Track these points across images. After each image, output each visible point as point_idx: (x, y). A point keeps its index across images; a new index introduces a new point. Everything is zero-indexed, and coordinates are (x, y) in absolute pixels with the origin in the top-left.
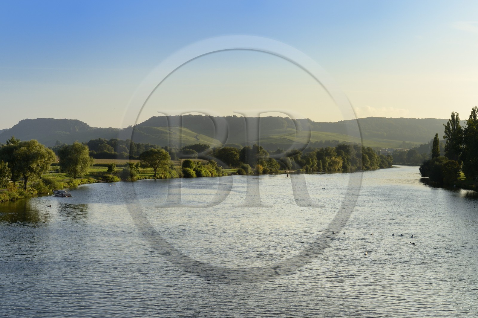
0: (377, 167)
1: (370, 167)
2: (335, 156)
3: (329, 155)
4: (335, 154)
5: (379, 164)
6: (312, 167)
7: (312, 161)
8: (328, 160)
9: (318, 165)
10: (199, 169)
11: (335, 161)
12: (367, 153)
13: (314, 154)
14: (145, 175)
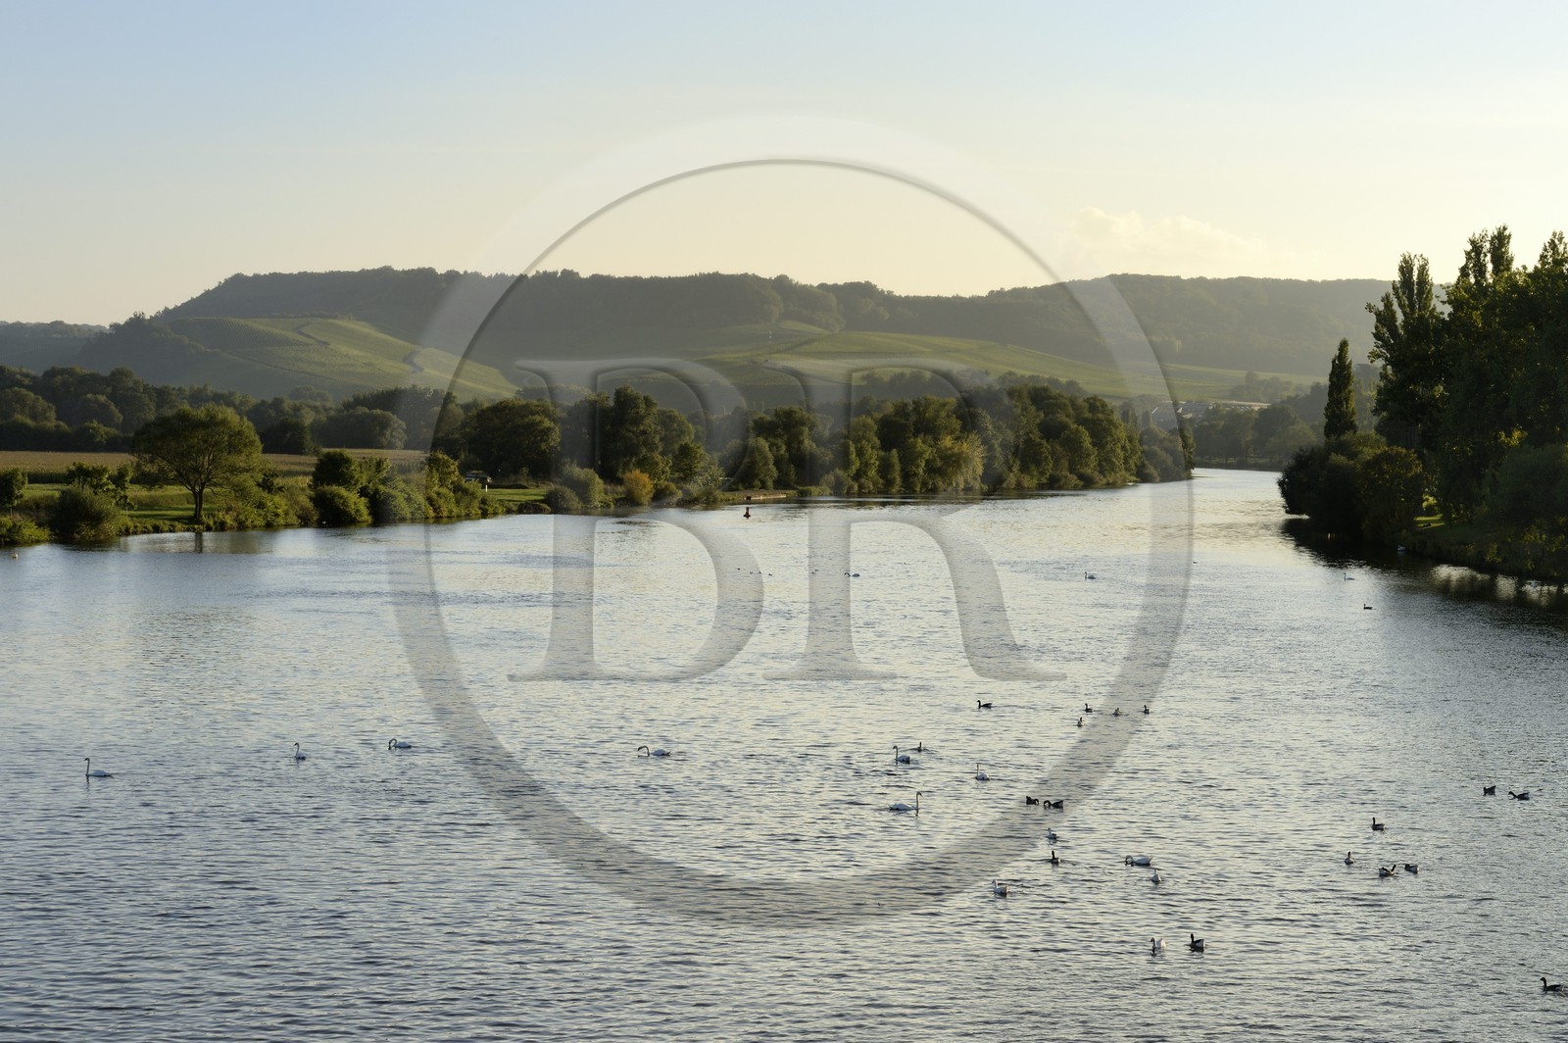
0: (1127, 475)
1: (1096, 475)
2: (952, 433)
3: (928, 428)
4: (957, 424)
5: (1136, 466)
6: (857, 477)
7: (860, 453)
8: (924, 452)
9: (885, 469)
10: (382, 488)
11: (953, 455)
12: (1083, 422)
13: (865, 426)
14: (153, 516)
